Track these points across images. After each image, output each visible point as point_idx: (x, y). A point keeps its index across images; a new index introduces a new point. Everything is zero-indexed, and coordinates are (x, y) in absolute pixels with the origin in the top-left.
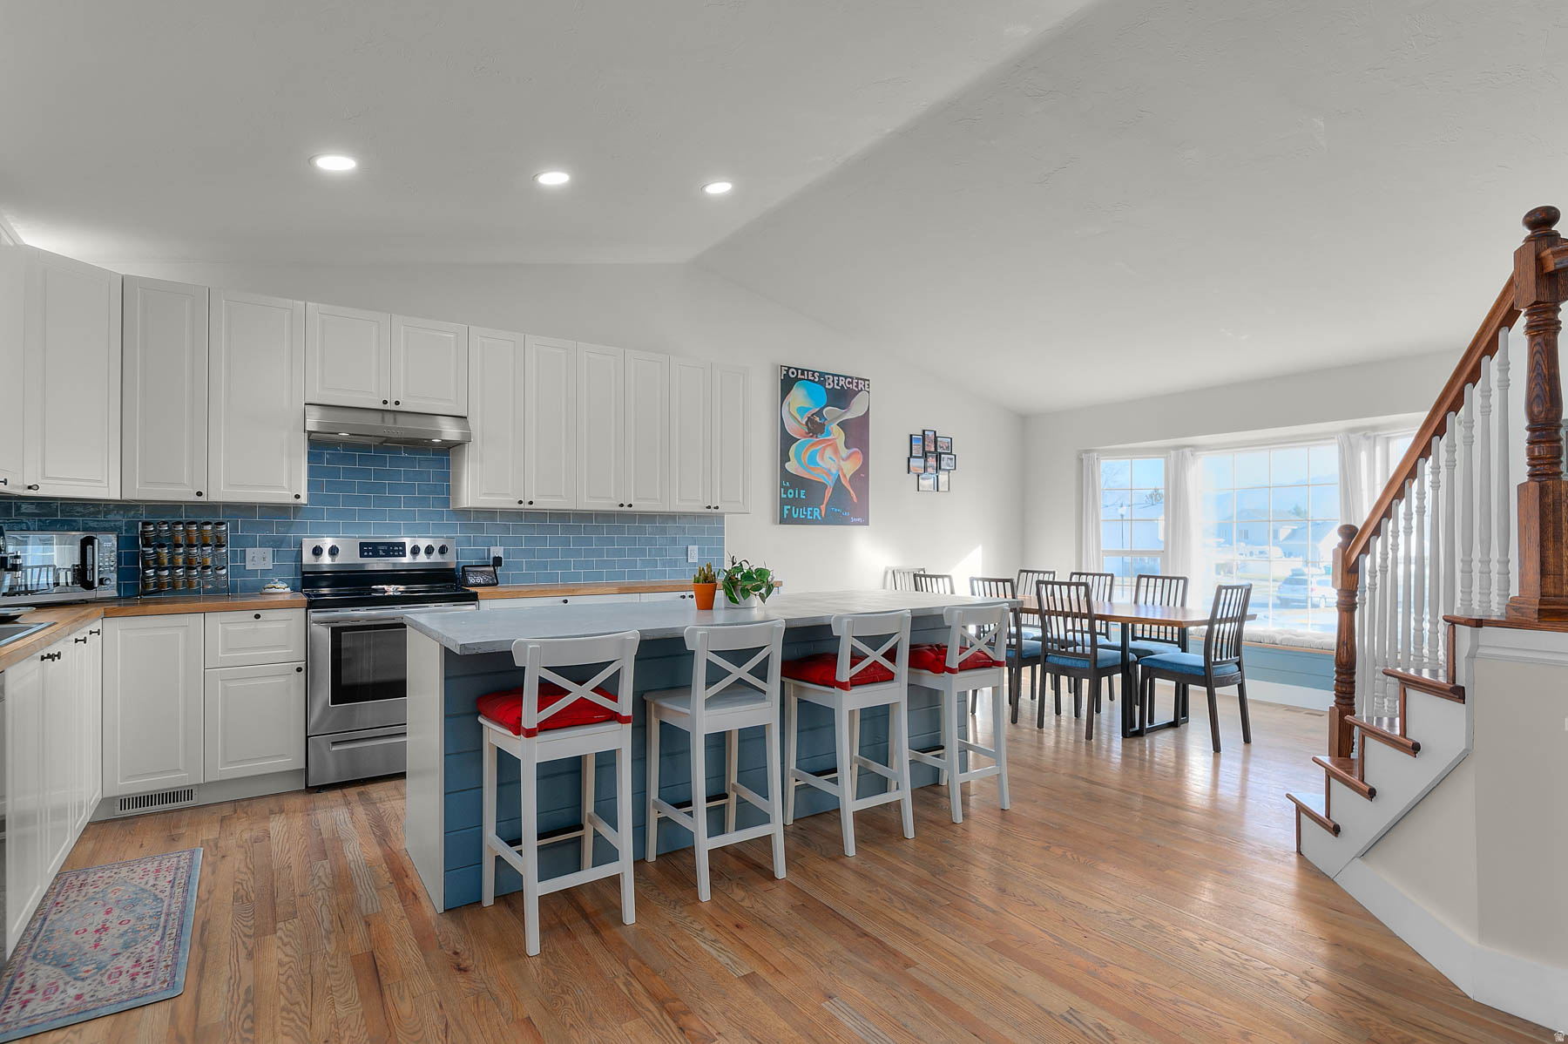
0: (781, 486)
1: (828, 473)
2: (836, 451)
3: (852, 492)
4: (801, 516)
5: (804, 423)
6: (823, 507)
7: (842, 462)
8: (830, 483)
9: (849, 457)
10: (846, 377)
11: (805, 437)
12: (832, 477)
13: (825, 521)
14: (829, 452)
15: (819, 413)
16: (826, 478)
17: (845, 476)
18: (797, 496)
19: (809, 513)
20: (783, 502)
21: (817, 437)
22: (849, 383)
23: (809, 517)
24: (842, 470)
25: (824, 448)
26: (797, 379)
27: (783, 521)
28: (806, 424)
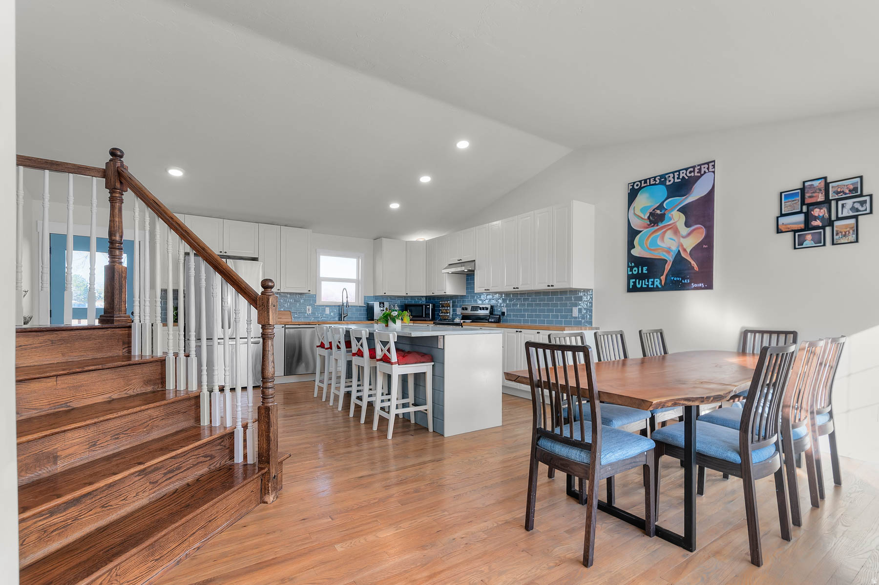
0: (628, 266)
1: (668, 251)
2: (676, 231)
3: (693, 262)
4: (644, 286)
5: (646, 218)
6: (663, 278)
7: (682, 240)
8: (670, 258)
9: (689, 234)
10: (686, 169)
11: (647, 228)
12: (672, 253)
13: (666, 288)
14: (669, 234)
15: (661, 207)
16: (667, 255)
17: (685, 250)
18: (640, 272)
19: (650, 283)
20: (630, 277)
21: (657, 226)
22: (690, 172)
23: (650, 286)
24: (682, 245)
25: (665, 232)
26: (641, 188)
27: (629, 290)
28: (649, 218)
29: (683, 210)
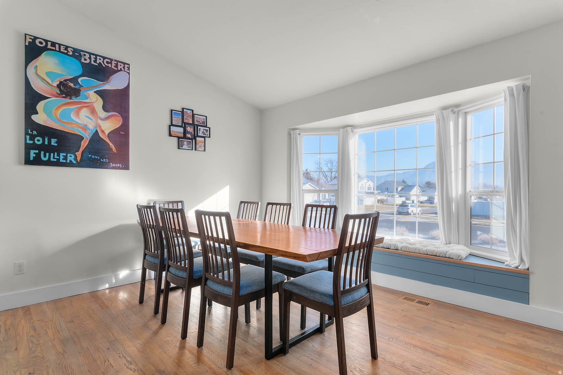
0: (26, 133)
1: (85, 128)
2: (93, 111)
3: (111, 144)
4: (52, 159)
5: (55, 84)
6: (79, 154)
7: (100, 122)
8: (87, 136)
9: (107, 118)
10: (104, 58)
11: (56, 97)
12: (89, 131)
13: (82, 164)
14: (85, 112)
15: (74, 80)
16: (83, 132)
17: (103, 132)
18: (46, 143)
19: (62, 157)
20: (28, 148)
21: (71, 99)
22: (107, 62)
23: (61, 160)
24: (100, 127)
25: (80, 109)
26: (45, 49)
27: (28, 162)
28: (58, 86)
29: (101, 93)
